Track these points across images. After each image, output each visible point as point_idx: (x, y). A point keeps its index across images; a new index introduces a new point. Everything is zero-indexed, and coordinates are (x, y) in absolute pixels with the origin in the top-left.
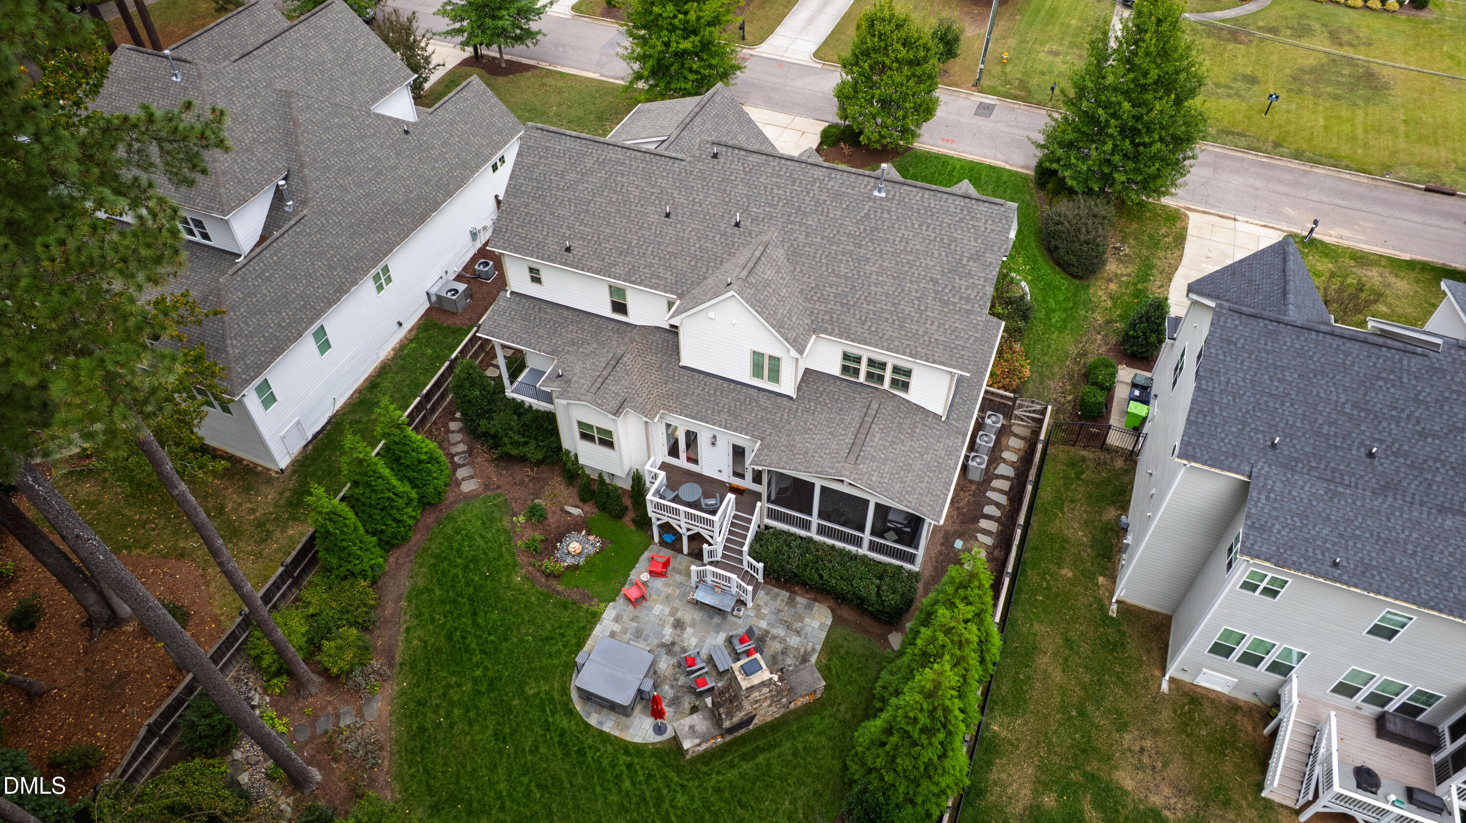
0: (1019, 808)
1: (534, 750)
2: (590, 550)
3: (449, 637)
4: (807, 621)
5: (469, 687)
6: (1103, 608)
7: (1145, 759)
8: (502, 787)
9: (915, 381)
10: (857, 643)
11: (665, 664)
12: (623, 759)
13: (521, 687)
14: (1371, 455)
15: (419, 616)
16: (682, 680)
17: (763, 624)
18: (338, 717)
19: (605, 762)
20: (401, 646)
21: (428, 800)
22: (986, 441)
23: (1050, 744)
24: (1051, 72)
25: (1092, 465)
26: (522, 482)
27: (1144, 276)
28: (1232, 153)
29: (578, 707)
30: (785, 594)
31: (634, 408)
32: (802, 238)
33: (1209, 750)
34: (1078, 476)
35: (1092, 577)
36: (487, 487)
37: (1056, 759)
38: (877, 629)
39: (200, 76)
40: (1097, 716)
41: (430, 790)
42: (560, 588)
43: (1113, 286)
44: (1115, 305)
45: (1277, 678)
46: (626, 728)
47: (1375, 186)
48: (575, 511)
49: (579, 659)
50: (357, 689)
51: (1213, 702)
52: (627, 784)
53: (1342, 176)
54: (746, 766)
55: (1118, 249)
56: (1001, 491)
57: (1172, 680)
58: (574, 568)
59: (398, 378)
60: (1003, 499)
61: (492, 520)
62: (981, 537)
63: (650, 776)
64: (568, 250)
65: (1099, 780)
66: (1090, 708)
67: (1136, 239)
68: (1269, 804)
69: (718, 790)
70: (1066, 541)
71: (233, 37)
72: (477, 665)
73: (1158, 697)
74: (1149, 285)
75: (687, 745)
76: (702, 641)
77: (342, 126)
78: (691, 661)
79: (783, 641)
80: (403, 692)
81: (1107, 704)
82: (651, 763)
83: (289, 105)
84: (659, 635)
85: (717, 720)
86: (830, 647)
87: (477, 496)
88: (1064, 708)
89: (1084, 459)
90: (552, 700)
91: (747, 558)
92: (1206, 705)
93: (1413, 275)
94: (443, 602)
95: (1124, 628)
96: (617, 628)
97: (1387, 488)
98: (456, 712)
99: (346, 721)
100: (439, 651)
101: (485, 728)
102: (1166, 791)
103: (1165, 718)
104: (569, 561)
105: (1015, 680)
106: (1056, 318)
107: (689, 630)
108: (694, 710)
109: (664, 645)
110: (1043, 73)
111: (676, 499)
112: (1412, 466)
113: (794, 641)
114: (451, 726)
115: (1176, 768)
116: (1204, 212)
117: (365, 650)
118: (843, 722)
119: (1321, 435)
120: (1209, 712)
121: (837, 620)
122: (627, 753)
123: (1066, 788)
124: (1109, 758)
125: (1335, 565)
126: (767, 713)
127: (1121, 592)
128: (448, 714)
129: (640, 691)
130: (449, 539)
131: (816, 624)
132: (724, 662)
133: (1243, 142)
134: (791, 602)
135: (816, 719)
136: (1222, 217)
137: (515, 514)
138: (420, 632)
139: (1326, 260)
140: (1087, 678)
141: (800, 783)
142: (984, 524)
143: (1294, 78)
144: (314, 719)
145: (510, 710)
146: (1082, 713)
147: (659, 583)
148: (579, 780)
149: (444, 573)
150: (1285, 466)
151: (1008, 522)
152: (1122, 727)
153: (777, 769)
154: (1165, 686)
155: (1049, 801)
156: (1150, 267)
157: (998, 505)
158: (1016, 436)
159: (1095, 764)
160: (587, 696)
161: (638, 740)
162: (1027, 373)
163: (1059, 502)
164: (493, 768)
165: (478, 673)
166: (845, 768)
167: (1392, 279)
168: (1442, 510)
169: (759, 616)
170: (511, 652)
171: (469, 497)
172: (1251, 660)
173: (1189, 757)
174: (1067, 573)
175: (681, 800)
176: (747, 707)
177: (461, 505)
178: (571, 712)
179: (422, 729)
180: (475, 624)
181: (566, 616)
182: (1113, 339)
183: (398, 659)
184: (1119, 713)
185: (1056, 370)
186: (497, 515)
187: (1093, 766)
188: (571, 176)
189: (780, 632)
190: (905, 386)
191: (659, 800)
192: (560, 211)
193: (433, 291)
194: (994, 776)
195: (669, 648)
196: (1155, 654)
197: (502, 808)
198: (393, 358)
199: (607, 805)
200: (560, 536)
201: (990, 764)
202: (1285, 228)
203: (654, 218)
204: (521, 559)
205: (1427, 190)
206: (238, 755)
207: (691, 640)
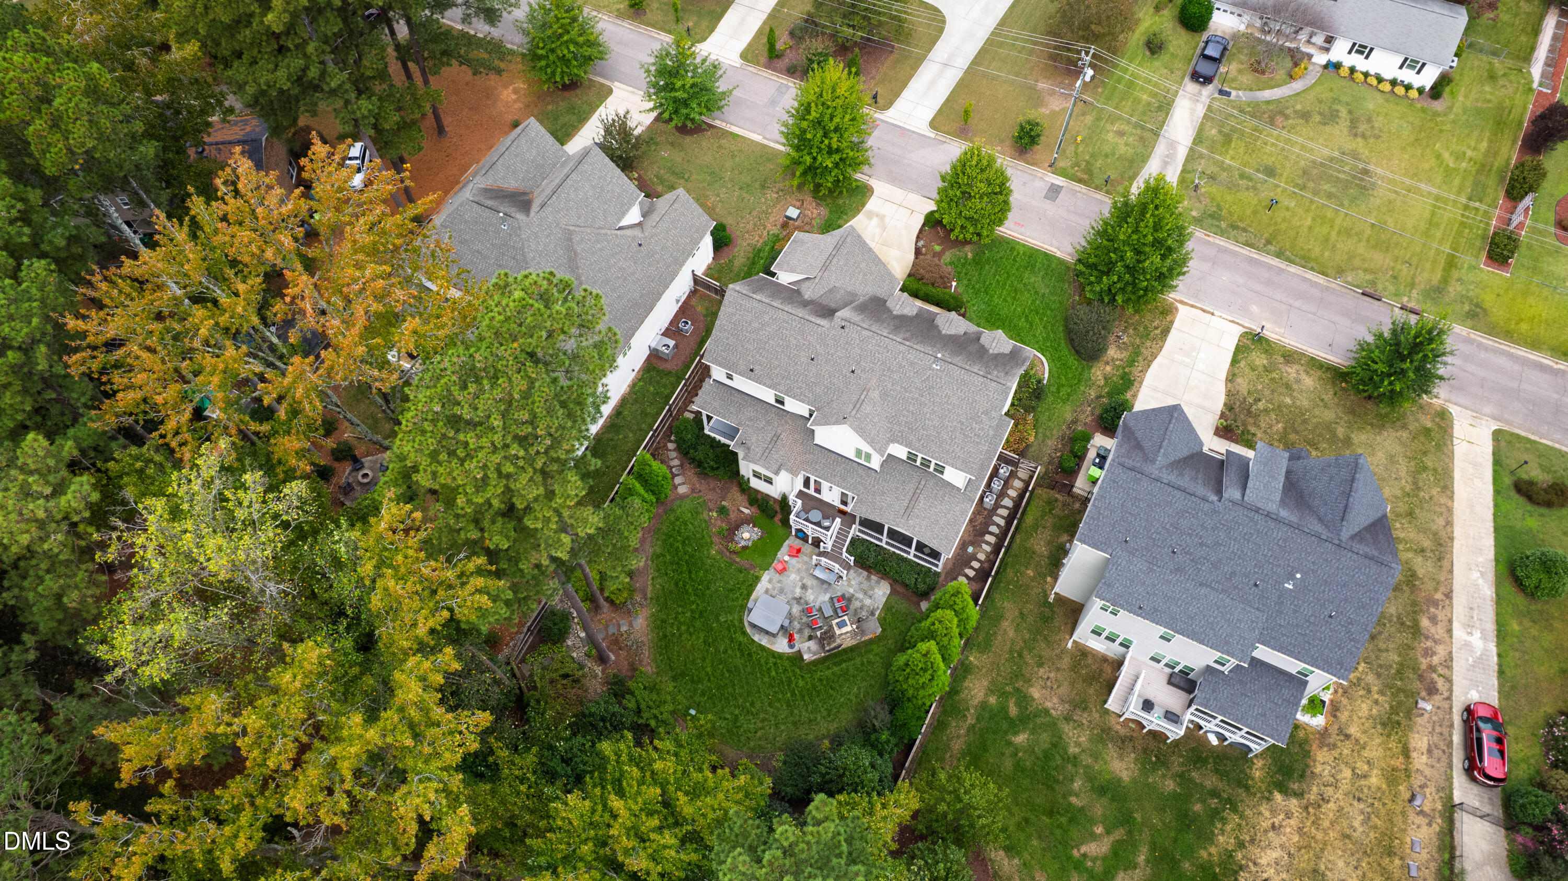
0: (976, 702)
1: (725, 652)
2: (755, 537)
3: (676, 584)
4: (876, 590)
5: (688, 614)
6: (1046, 596)
7: (1049, 683)
8: (709, 669)
9: (946, 472)
10: (902, 606)
11: (796, 610)
12: (772, 660)
13: (717, 617)
14: (1174, 552)
15: (659, 570)
16: (805, 619)
17: (851, 591)
18: (619, 626)
19: (762, 661)
20: (650, 588)
21: (670, 674)
22: (997, 485)
23: (999, 670)
24: (1113, 154)
25: (1060, 505)
26: (714, 489)
27: (1131, 362)
28: (1232, 247)
29: (749, 630)
30: (865, 573)
31: (787, 470)
32: (889, 386)
33: (1084, 681)
34: (1050, 511)
35: (1045, 577)
36: (693, 490)
37: (1000, 679)
38: (915, 599)
39: (520, 228)
40: (1028, 658)
41: (671, 669)
42: (738, 560)
43: (1108, 368)
44: (1106, 384)
45: (1123, 649)
46: (773, 643)
47: (1327, 288)
48: (746, 511)
49: (750, 605)
50: (629, 612)
51: (1094, 655)
52: (773, 673)
53: (1307, 276)
54: (836, 669)
55: (1119, 337)
56: (1002, 517)
57: (1075, 642)
58: (745, 548)
59: (634, 408)
60: (1002, 522)
61: (697, 513)
62: (985, 546)
63: (785, 670)
64: (752, 370)
65: (1021, 691)
66: (1025, 653)
67: (1135, 329)
68: (1107, 711)
69: (821, 680)
70: (1034, 553)
71: (517, 156)
72: (693, 602)
73: (1064, 651)
74: (1133, 369)
75: (806, 657)
76: (817, 597)
77: (601, 250)
78: (809, 610)
79: (861, 601)
80: (653, 615)
81: (1035, 651)
82: (786, 663)
83: (571, 240)
84: (793, 592)
85: (823, 647)
86: (887, 607)
87: (687, 496)
88: (1011, 651)
89: (1056, 500)
90: (734, 626)
91: (845, 554)
92: (1090, 657)
93: (1319, 373)
94: (672, 563)
95: (1055, 609)
96: (770, 586)
97: (1178, 570)
98: (683, 628)
99: (624, 628)
100: (671, 592)
101: (698, 638)
102: (1055, 700)
103: (1066, 662)
104: (743, 543)
105: (988, 633)
106: (1063, 392)
107: (810, 591)
108: (810, 638)
109: (795, 599)
110: (1106, 156)
111: (807, 520)
112: (1193, 560)
113: (868, 602)
114: (680, 635)
115: (1064, 690)
116: (1192, 306)
117: (632, 591)
118: (889, 649)
119: (1151, 538)
120: (1090, 661)
121: (893, 592)
122: (774, 657)
123: (1003, 695)
124: (1030, 680)
125: (1140, 608)
126: (848, 643)
127: (1057, 589)
128: (678, 629)
129: (782, 626)
130: (673, 523)
131: (881, 593)
132: (828, 612)
133: (1243, 237)
134: (868, 578)
135: (875, 647)
136: (1204, 311)
137: (710, 510)
138: (659, 581)
139: (1263, 356)
140: (1027, 636)
141: (863, 679)
142: (988, 538)
143: (1305, 172)
144: (607, 627)
145: (712, 629)
146: (1020, 656)
147: (794, 561)
148: (749, 669)
149: (671, 545)
150: (1130, 552)
151: (1001, 538)
152: (1040, 665)
153: (852, 672)
154: (1070, 645)
155: (992, 700)
156: (1138, 354)
157: (998, 526)
158: (1019, 479)
159: (1021, 683)
160: (754, 626)
161: (780, 651)
162: (1032, 439)
163: (1035, 527)
164: (704, 659)
165: (694, 607)
166: (887, 675)
167: (1303, 376)
168: (1201, 584)
169: (849, 585)
170: (711, 596)
171: (682, 497)
172: (1111, 639)
173: (1072, 684)
174: (1030, 573)
175: (801, 683)
176: (838, 641)
177: (678, 502)
178: (744, 633)
179: (665, 636)
180: (690, 578)
181: (741, 577)
182: (1098, 412)
183: (649, 595)
184: (1041, 657)
185: (1055, 432)
186: (700, 510)
187: (1019, 684)
188: (755, 325)
189: (860, 595)
190: (942, 473)
191: (790, 682)
192: (748, 346)
193: (653, 345)
194: (966, 684)
195: (798, 600)
196: (1069, 626)
197: (709, 680)
198: (629, 393)
199: (763, 683)
200: (737, 527)
201: (965, 678)
202: (1246, 325)
203: (803, 359)
204: (715, 539)
205: (1363, 294)
206: (569, 643)
207: (810, 596)
